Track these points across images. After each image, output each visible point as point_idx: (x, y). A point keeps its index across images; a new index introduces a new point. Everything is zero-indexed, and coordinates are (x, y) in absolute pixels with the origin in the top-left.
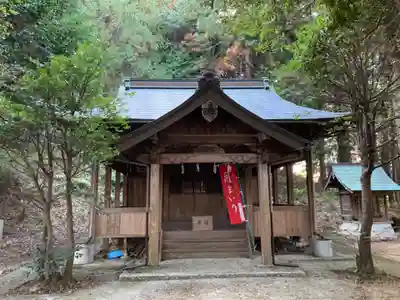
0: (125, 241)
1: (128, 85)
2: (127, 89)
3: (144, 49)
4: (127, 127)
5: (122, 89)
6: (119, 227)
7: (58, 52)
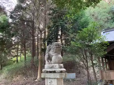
0: (113, 81)
1: (104, 31)
2: (104, 33)
3: (106, 20)
4: (108, 44)
5: (102, 33)
6: (110, 77)
7: (83, 28)
